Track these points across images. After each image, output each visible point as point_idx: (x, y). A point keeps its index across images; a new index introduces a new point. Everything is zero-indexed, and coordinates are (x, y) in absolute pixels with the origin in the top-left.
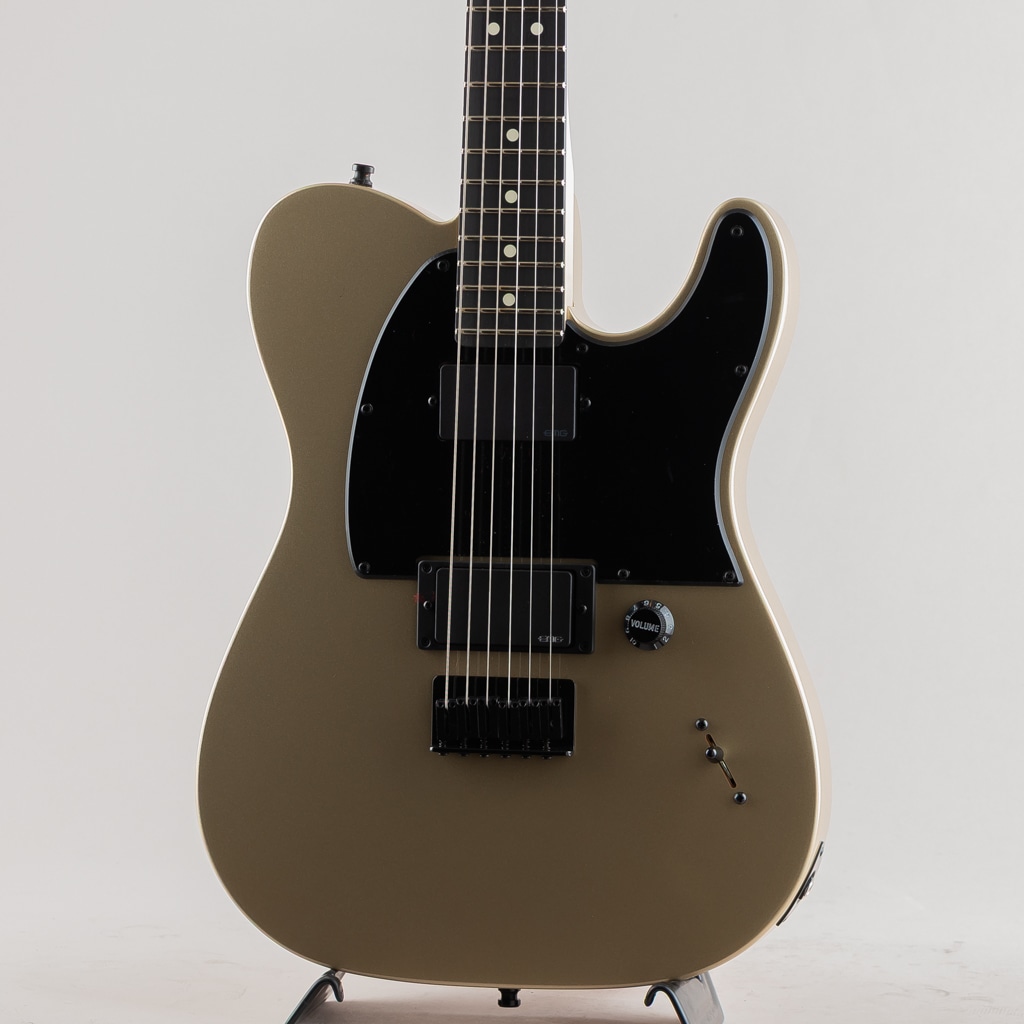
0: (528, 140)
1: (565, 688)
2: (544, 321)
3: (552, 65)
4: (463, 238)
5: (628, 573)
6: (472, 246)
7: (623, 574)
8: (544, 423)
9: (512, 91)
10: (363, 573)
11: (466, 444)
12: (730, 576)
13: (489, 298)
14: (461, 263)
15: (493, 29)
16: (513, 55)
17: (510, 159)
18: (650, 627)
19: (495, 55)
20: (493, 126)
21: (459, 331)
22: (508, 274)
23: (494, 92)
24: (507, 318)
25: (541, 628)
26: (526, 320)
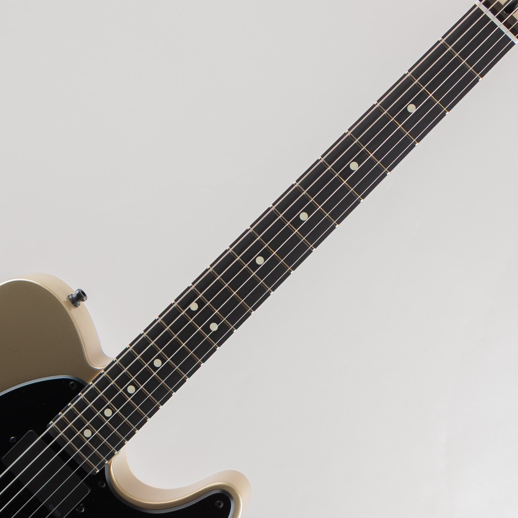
0: (163, 373)
2: (95, 459)
3: (206, 351)
4: (93, 385)
6: (93, 393)
8: (54, 501)
9: (176, 344)
13: (80, 424)
14: (82, 395)
15: (194, 306)
16: (192, 328)
17: (147, 373)
19: (184, 320)
20: (153, 351)
21: (53, 424)
22: (97, 423)
23: (168, 336)
24: (79, 441)
26: (87, 450)
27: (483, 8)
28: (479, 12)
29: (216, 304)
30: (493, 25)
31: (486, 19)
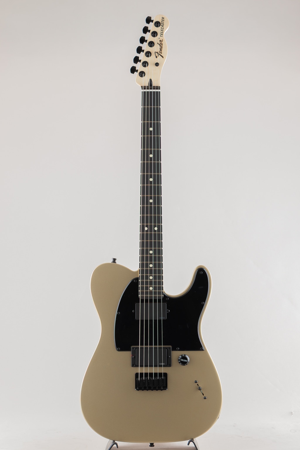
0: (155, 253)
1: (166, 375)
2: (159, 293)
3: (159, 237)
4: (140, 275)
5: (179, 348)
6: (143, 277)
7: (178, 349)
8: (160, 316)
9: (151, 243)
10: (118, 350)
11: (142, 321)
12: (202, 349)
13: (147, 288)
14: (140, 280)
15: (146, 229)
16: (151, 235)
17: (151, 257)
18: (186, 361)
19: (147, 235)
20: (147, 250)
21: (140, 296)
22: (151, 283)
23: (147, 243)
24: (151, 292)
25: (160, 362)
26: (155, 293)
27: (145, 90)
28: (145, 92)
29: (151, 222)
30: (151, 92)
31: (148, 92)
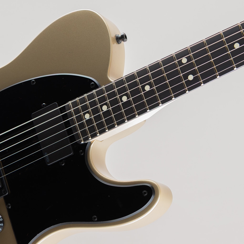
0: (148, 94)
2: (84, 133)
4: (103, 87)
5: (10, 207)
6: (102, 92)
7: (9, 206)
9: (163, 79)
13: (85, 108)
14: (94, 91)
15: (184, 60)
16: (177, 73)
17: (138, 91)
19: (174, 66)
20: (148, 78)
21: (70, 102)
22: (96, 111)
23: (161, 72)
24: (80, 118)
26: (82, 126)
29: (198, 63)
